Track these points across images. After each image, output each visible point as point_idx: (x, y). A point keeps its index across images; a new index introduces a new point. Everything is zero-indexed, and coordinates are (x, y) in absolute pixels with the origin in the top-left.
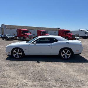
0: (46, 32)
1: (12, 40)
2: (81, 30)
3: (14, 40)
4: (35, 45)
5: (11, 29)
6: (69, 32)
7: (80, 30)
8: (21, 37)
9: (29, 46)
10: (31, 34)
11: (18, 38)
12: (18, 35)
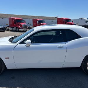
0: (43, 21)
1: (4, 31)
2: (82, 19)
3: (5, 31)
4: (28, 46)
5: (3, 18)
6: (69, 21)
7: (80, 18)
8: (14, 27)
9: (14, 49)
10: (25, 24)
11: (10, 28)
12: (10, 25)
